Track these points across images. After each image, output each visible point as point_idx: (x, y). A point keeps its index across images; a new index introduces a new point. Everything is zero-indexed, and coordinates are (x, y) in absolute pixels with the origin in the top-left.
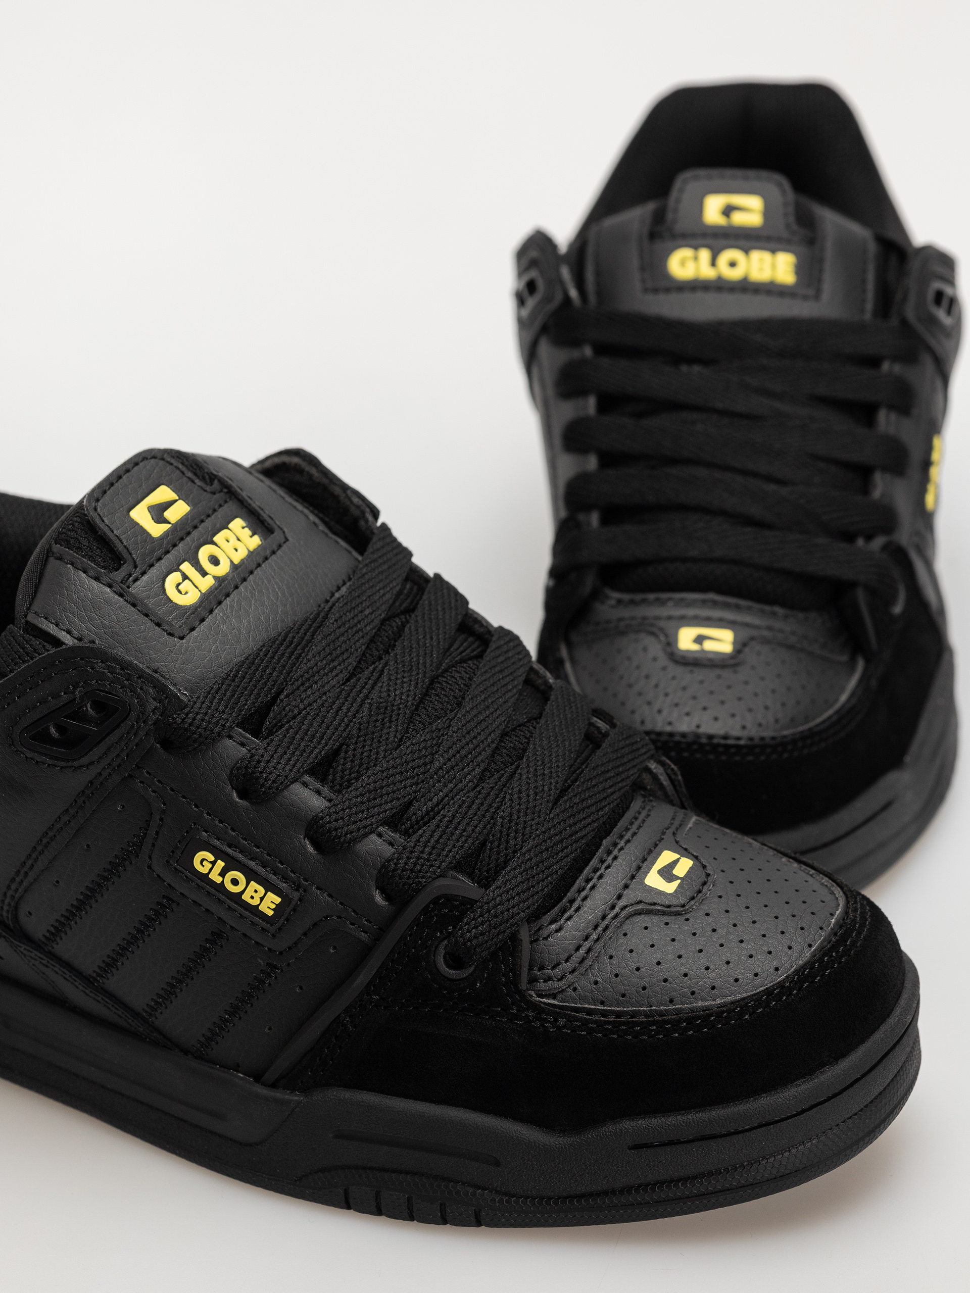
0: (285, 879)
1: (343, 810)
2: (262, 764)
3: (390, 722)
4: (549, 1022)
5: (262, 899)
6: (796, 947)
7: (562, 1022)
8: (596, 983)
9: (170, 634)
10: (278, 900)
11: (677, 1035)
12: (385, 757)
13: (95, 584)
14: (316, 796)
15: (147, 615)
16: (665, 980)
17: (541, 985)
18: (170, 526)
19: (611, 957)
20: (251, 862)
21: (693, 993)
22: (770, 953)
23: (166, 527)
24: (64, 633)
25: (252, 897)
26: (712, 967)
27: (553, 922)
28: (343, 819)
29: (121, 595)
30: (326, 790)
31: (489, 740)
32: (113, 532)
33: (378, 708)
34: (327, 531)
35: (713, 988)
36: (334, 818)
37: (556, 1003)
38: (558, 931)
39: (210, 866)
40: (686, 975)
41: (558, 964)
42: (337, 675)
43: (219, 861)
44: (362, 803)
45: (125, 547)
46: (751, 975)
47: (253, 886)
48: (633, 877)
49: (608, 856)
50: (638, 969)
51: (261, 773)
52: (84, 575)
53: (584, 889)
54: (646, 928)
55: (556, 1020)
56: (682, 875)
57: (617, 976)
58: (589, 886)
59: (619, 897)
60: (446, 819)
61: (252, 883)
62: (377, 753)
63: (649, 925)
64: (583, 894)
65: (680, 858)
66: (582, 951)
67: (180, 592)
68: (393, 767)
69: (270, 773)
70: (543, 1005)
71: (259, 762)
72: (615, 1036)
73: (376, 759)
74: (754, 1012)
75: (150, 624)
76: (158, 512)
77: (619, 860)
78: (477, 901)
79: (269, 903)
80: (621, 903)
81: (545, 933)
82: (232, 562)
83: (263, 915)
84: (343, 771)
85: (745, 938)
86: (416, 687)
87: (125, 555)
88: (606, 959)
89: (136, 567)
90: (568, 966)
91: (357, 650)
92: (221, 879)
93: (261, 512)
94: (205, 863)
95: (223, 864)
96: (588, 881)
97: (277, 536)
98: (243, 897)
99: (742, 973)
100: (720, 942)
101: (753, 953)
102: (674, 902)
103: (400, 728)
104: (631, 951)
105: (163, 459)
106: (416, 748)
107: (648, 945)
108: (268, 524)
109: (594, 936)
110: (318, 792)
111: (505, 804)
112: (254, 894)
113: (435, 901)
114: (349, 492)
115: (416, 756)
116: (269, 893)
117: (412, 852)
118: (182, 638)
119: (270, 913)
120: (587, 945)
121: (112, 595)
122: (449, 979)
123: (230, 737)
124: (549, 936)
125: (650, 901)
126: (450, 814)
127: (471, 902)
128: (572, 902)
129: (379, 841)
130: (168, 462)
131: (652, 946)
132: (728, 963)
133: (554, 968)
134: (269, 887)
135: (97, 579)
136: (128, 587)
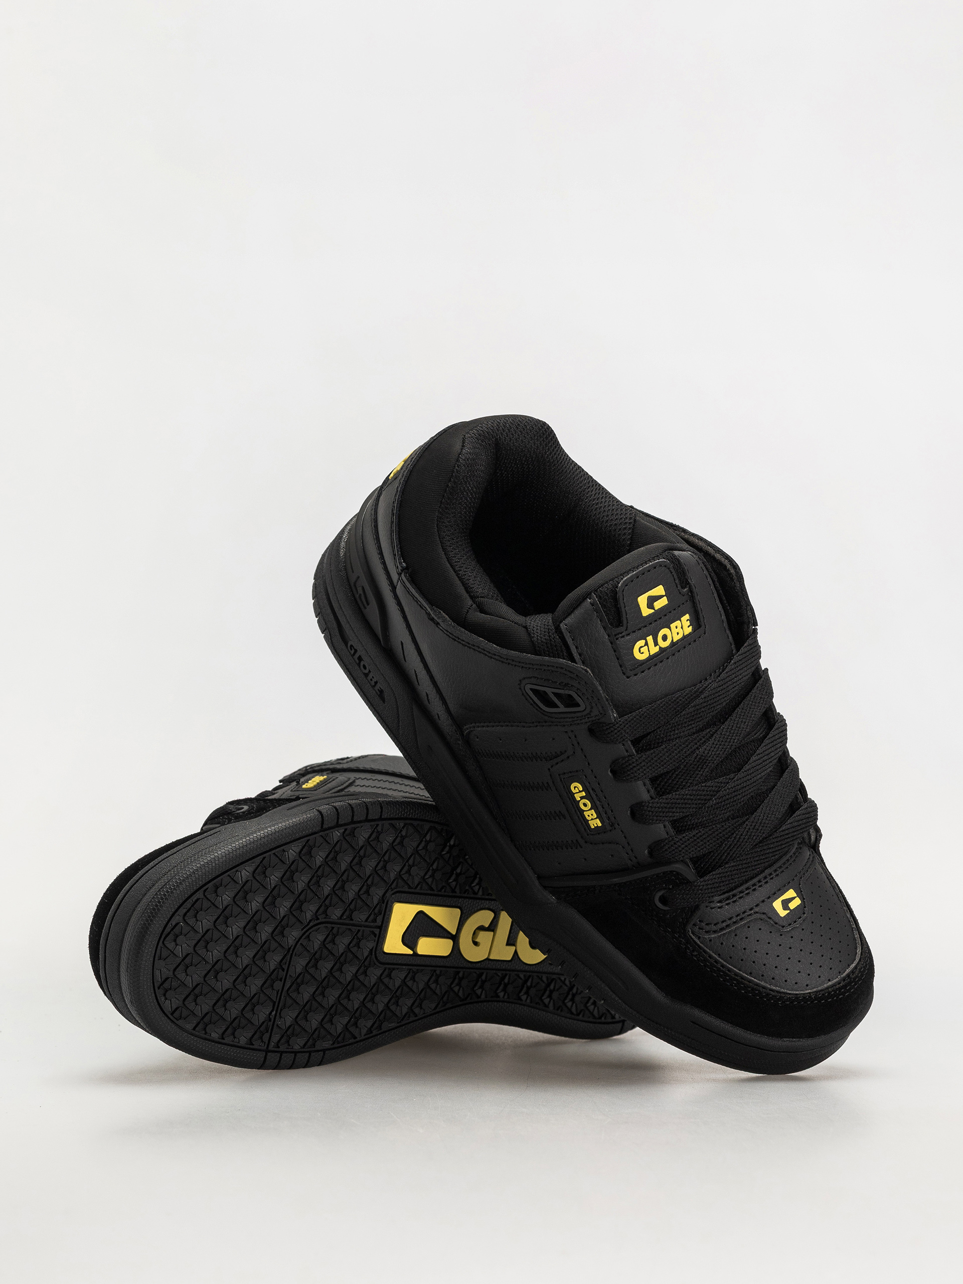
0: (609, 818)
1: (655, 807)
2: (631, 767)
3: (702, 768)
4: (690, 950)
5: (592, 819)
6: (822, 978)
7: (695, 953)
8: (722, 944)
9: (624, 673)
10: (600, 825)
11: (743, 992)
12: (689, 787)
13: (602, 630)
14: (647, 792)
15: (618, 659)
16: (754, 962)
17: (696, 929)
18: (653, 611)
19: (736, 935)
20: (598, 802)
21: (763, 976)
22: (809, 975)
23: (652, 611)
24: (574, 647)
25: (589, 816)
26: (779, 968)
27: (720, 902)
28: (652, 812)
29: (611, 643)
30: (652, 791)
31: (742, 799)
32: (625, 607)
33: (700, 758)
34: (727, 627)
35: (773, 979)
36: (649, 809)
37: (699, 942)
38: (719, 908)
39: (578, 791)
40: (765, 965)
41: (710, 924)
42: (690, 729)
43: (584, 793)
44: (666, 808)
45: (627, 618)
46: (794, 982)
47: (592, 812)
48: (769, 898)
49: (764, 880)
50: (745, 949)
51: (628, 770)
52: (600, 622)
53: (743, 892)
54: (760, 929)
55: (693, 951)
56: (792, 908)
57: (733, 946)
58: (746, 892)
59: (757, 906)
60: (700, 834)
61: (593, 810)
62: (687, 783)
63: (762, 928)
64: (741, 895)
65: (796, 897)
66: (724, 924)
67: (640, 651)
68: (690, 794)
69: (632, 773)
70: (692, 940)
71: (630, 765)
72: (716, 975)
73: (684, 786)
74: (784, 1002)
75: (617, 664)
76: (651, 601)
77: (768, 885)
78: (691, 882)
79: (595, 823)
80: (757, 909)
81: (712, 905)
82: (672, 640)
83: (589, 826)
84: (666, 783)
85: (802, 960)
86: (723, 753)
87: (625, 622)
88: (733, 934)
89: (626, 630)
90: (714, 928)
91: (706, 718)
92: (579, 799)
93: (700, 613)
94: (576, 788)
95: (584, 795)
96: (747, 889)
97: (701, 630)
98: (585, 813)
99: (790, 979)
100: (790, 956)
101: (802, 971)
102: (781, 923)
103: (704, 774)
104: (747, 938)
105: (669, 568)
106: (706, 789)
107: (756, 939)
108: (700, 621)
109: (734, 920)
110: (648, 791)
111: (731, 838)
112: (590, 815)
113: (671, 872)
114: (749, 607)
115: (704, 793)
116: (598, 820)
117: (675, 843)
118: (628, 677)
119: (593, 827)
120: (729, 922)
121: (607, 641)
122: (656, 906)
123: (623, 745)
124: (714, 908)
125: (770, 916)
126: (703, 832)
127: (688, 882)
128: (734, 896)
129: (663, 829)
130: (670, 571)
131: (758, 941)
132: (787, 970)
133: (707, 924)
134: (599, 817)
135: (604, 628)
136: (617, 639)
